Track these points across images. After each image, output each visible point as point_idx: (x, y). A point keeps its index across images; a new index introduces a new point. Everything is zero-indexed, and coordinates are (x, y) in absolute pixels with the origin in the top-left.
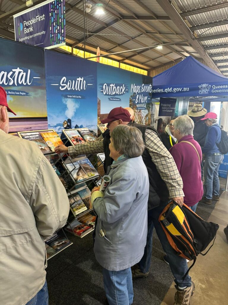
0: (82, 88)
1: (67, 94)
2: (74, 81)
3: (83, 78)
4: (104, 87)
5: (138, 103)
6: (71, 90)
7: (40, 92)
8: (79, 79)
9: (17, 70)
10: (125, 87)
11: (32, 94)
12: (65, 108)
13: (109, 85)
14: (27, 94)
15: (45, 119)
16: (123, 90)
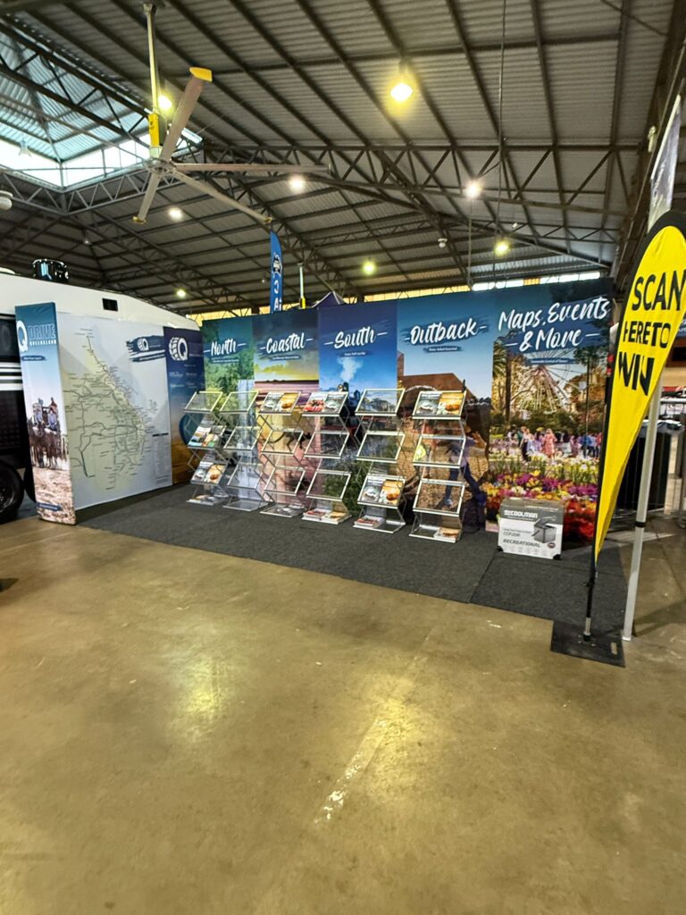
0: (366, 341)
1: (344, 351)
2: (354, 335)
3: (369, 328)
4: (413, 333)
5: (529, 351)
6: (350, 347)
7: (313, 354)
8: (363, 330)
9: (292, 337)
10: (475, 324)
11: (305, 357)
12: (341, 368)
13: (425, 328)
14: (300, 357)
15: (316, 382)
16: (469, 330)
